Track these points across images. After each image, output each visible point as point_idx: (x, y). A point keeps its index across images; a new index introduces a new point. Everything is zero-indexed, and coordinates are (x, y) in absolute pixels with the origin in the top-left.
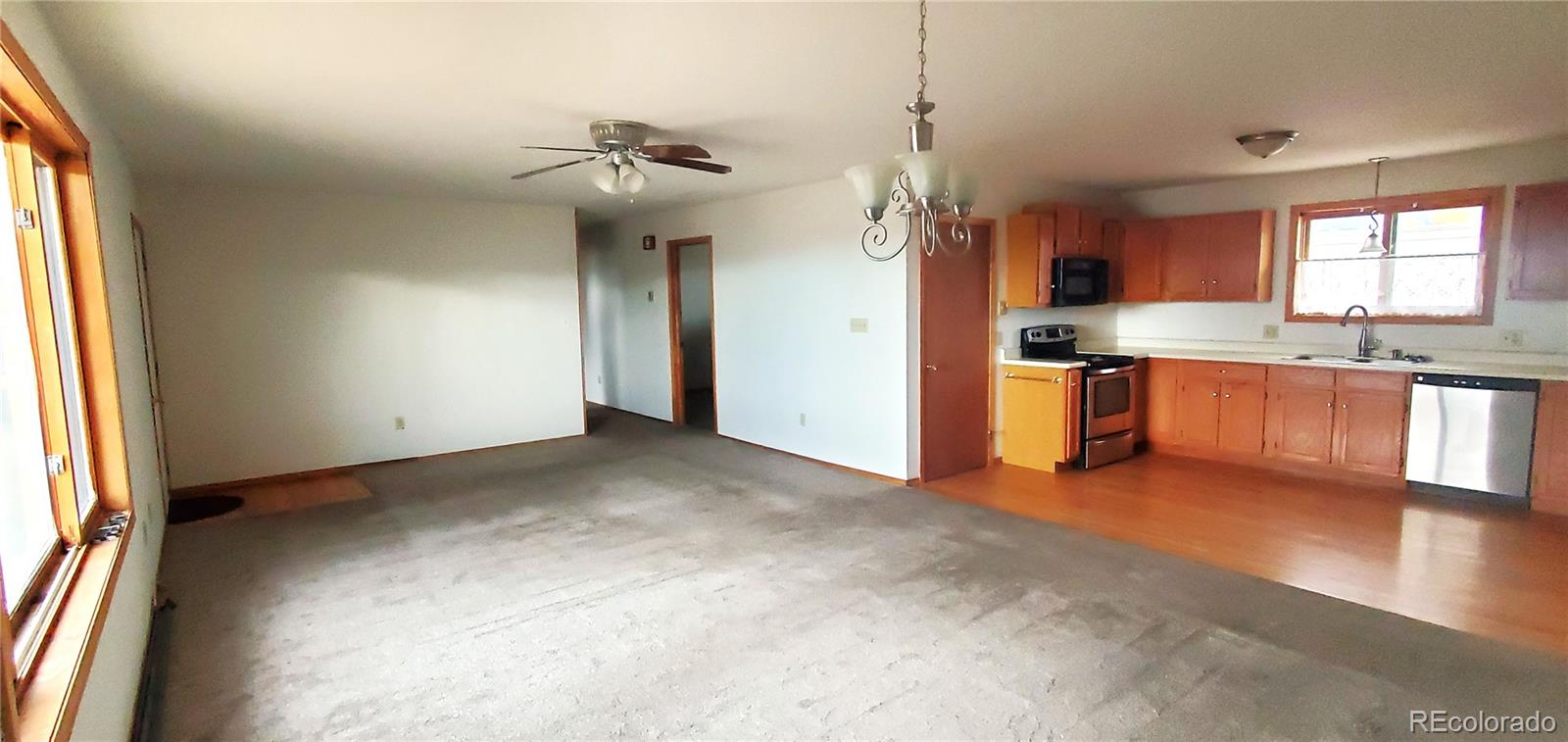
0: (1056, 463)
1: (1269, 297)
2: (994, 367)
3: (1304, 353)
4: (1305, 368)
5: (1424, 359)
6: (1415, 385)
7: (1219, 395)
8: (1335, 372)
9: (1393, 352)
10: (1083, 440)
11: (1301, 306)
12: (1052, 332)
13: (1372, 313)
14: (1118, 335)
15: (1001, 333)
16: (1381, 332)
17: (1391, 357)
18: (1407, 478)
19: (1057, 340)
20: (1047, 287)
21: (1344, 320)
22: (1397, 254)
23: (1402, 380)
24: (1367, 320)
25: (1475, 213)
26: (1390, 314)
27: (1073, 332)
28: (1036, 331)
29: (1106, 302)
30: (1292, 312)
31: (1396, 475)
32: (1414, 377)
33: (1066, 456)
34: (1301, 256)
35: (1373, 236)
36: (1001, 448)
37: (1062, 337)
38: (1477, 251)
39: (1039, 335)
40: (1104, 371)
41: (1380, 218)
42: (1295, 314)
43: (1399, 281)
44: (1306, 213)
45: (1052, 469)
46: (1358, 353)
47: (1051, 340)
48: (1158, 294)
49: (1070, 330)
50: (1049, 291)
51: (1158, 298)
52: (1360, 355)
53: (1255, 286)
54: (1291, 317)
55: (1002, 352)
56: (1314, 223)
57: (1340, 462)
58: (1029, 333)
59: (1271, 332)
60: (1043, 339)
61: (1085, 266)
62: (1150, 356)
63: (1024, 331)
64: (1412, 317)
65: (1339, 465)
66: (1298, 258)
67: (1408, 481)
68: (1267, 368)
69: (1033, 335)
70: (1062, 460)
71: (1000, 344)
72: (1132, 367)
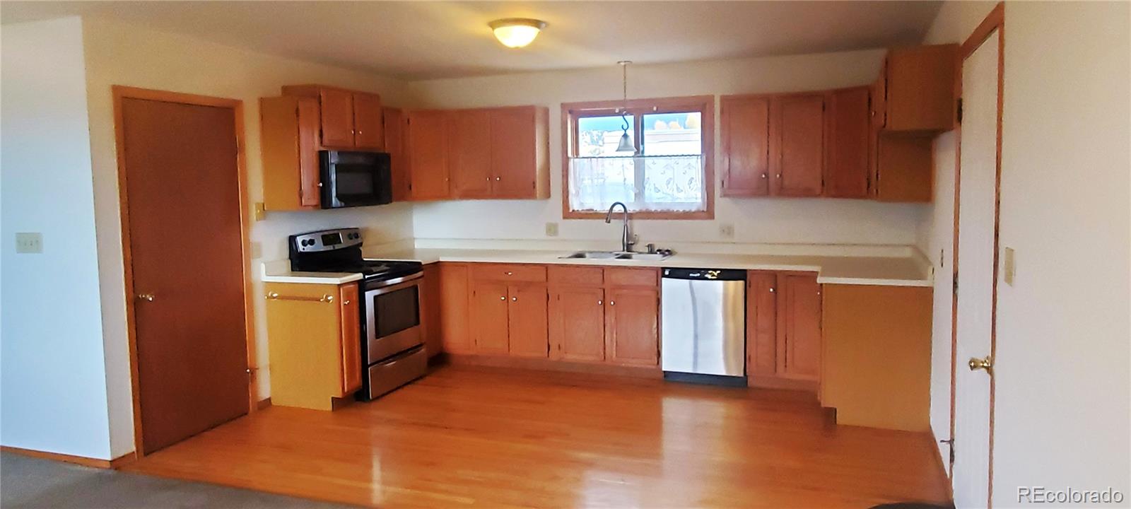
0: (332, 398)
1: (548, 195)
2: (250, 286)
3: (579, 250)
4: (578, 266)
5: (669, 253)
6: (664, 279)
7: (507, 298)
8: (603, 269)
9: (648, 246)
10: (365, 366)
11: (575, 205)
12: (330, 238)
13: (630, 209)
14: (415, 236)
15: (259, 245)
16: (638, 227)
17: (647, 251)
18: (664, 369)
19: (338, 247)
20: (313, 186)
21: (609, 216)
22: (646, 154)
23: (653, 274)
24: (627, 216)
25: (695, 118)
26: (644, 210)
27: (357, 236)
28: (307, 238)
29: (391, 202)
30: (569, 209)
31: (654, 367)
32: (662, 272)
33: (343, 388)
34: (573, 153)
35: (625, 136)
36: (265, 388)
37: (344, 243)
38: (700, 153)
39: (312, 242)
40: (390, 282)
41: (630, 119)
42: (571, 211)
43: (648, 178)
44: (575, 112)
45: (328, 407)
46: (622, 249)
47: (330, 248)
48: (447, 192)
49: (354, 234)
50: (317, 190)
51: (447, 195)
52: (624, 250)
53: (534, 183)
54: (569, 214)
55: (263, 266)
56: (581, 121)
57: (612, 357)
58: (299, 240)
59: (552, 229)
60: (319, 247)
61: (360, 160)
62: (441, 260)
63: (292, 239)
64: (660, 212)
65: (612, 361)
66: (570, 154)
67: (665, 372)
68: (547, 268)
69: (304, 243)
70: (339, 395)
71: (260, 256)
72: (420, 274)
